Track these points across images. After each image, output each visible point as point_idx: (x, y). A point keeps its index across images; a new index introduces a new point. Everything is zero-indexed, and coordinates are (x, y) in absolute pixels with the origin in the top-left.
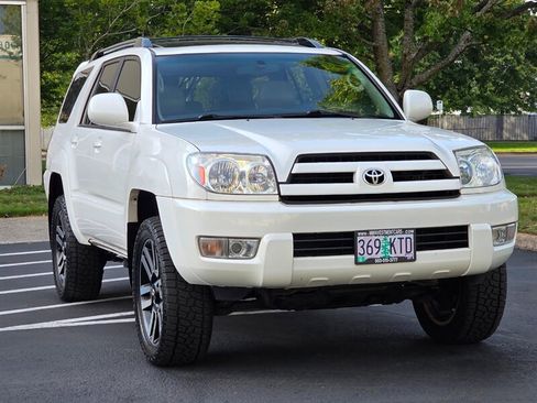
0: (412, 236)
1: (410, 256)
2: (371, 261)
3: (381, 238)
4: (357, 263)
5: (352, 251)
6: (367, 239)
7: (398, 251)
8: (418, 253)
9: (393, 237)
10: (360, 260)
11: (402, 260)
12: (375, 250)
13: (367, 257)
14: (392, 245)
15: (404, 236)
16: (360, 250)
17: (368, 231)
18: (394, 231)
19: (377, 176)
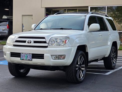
1: (31, 59)
2: (23, 60)
3: (25, 55)
5: (20, 57)
6: (23, 55)
7: (28, 58)
8: (33, 59)
9: (28, 55)
10: (21, 59)
11: (29, 60)
12: (24, 57)
13: (23, 58)
14: (27, 57)
15: (30, 55)
16: (21, 57)
17: (23, 53)
18: (28, 54)
19: (30, 42)
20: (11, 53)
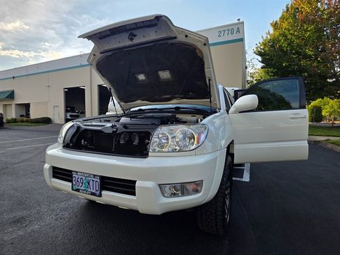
0: (99, 181)
1: (98, 193)
2: (78, 190)
4: (73, 189)
6: (77, 177)
7: (92, 188)
8: (104, 193)
9: (89, 179)
11: (93, 194)
12: (81, 184)
13: (77, 187)
14: (89, 183)
15: (95, 180)
16: (74, 182)
17: (77, 172)
18: (89, 175)
20: (53, 168)
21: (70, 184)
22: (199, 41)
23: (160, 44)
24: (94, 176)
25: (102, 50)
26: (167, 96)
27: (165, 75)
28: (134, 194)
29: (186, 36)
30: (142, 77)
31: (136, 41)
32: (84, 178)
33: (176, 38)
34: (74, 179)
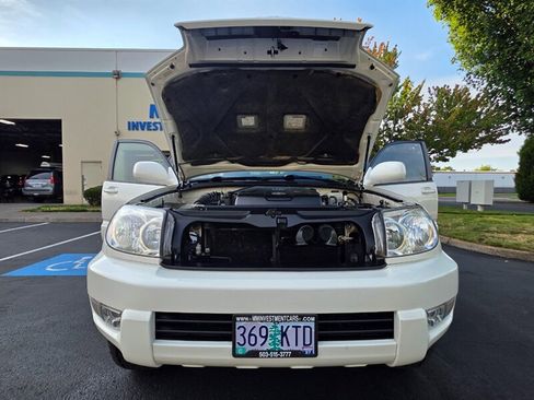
0: (312, 325)
2: (253, 354)
4: (235, 355)
5: (230, 338)
6: (249, 326)
7: (292, 342)
8: (323, 345)
9: (285, 325)
10: (240, 351)
12: (261, 340)
13: (248, 348)
14: (284, 334)
15: (302, 324)
16: (239, 339)
17: (250, 316)
18: (287, 317)
20: (158, 315)
21: (228, 345)
22: (385, 78)
23: (315, 71)
24: (301, 317)
25: (198, 59)
26: (283, 158)
27: (295, 122)
28: (391, 336)
29: (372, 67)
30: (248, 121)
31: (282, 57)
32: (270, 325)
33: (354, 66)
34: (239, 332)
